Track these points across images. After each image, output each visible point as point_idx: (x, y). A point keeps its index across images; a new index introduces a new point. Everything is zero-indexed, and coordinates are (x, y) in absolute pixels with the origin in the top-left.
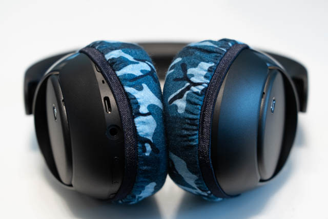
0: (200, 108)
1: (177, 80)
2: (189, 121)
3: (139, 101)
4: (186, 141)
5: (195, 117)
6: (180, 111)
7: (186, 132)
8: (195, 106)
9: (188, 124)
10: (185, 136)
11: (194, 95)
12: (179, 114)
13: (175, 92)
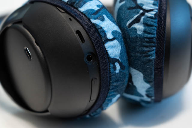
0: (156, 29)
1: (130, 8)
2: (148, 40)
4: (146, 56)
5: (152, 36)
6: (139, 33)
7: (145, 49)
8: (152, 28)
9: (147, 42)
10: (145, 52)
11: (149, 19)
12: (139, 35)
13: (132, 18)
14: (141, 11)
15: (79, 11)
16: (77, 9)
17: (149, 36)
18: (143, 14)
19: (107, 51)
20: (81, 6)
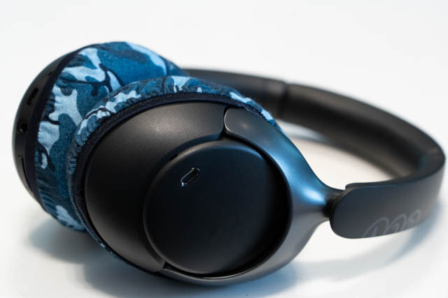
0: (88, 135)
3: (56, 104)
11: (94, 119)
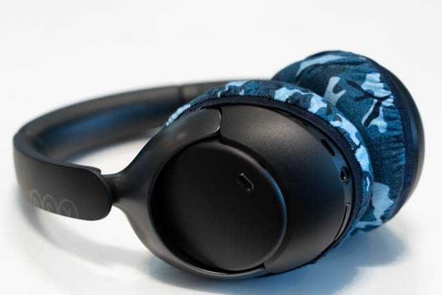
0: (400, 122)
1: (357, 99)
4: (395, 162)
5: (399, 133)
6: (382, 131)
8: (396, 121)
11: (389, 110)
12: (383, 134)
13: (367, 112)
14: (376, 101)
15: (309, 112)
16: (306, 109)
17: (396, 133)
18: (378, 104)
19: (358, 162)
20: (309, 106)
